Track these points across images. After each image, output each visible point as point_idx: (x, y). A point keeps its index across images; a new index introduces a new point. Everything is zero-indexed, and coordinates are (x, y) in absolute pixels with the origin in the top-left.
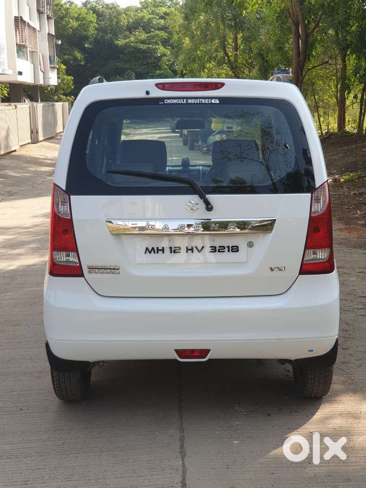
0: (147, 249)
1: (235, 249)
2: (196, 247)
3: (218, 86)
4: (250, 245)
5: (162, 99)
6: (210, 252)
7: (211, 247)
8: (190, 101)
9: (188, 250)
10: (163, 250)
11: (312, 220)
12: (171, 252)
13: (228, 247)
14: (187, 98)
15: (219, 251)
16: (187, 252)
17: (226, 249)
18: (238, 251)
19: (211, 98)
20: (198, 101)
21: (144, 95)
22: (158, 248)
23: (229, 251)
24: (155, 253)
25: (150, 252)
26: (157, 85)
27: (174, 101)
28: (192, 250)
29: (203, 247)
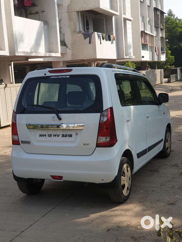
0: (40, 135)
1: (71, 136)
2: (57, 135)
3: (70, 70)
4: (77, 134)
5: (50, 77)
6: (62, 137)
7: (62, 135)
8: (59, 77)
9: (54, 135)
10: (46, 135)
11: (100, 124)
12: (48, 136)
13: (68, 135)
14: (58, 76)
15: (65, 137)
16: (54, 136)
17: (68, 136)
18: (72, 137)
19: (67, 75)
20: (62, 77)
21: (44, 75)
22: (44, 135)
23: (68, 137)
24: (43, 136)
25: (41, 136)
26: (49, 71)
27: (54, 77)
28: (56, 135)
29: (59, 135)
